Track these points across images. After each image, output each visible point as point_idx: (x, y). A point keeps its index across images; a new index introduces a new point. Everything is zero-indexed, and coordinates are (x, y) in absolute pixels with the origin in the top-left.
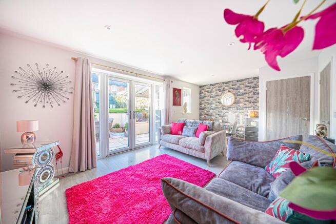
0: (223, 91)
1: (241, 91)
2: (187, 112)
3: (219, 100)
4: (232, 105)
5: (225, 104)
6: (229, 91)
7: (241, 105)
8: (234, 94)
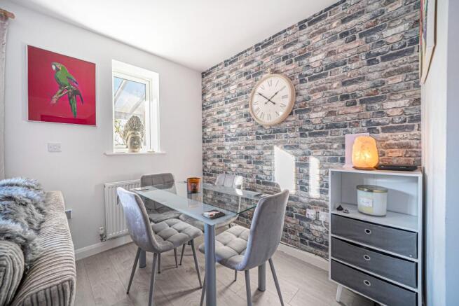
0: (258, 73)
1: (316, 60)
2: (143, 150)
3: (246, 106)
4: (285, 121)
5: (265, 120)
6: (275, 72)
7: (317, 117)
8: (291, 78)
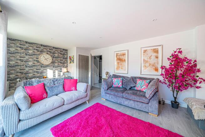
0: (41, 52)
1: (56, 55)
3: (37, 58)
4: (50, 64)
5: (44, 63)
6: (47, 53)
7: (56, 64)
8: (51, 56)
